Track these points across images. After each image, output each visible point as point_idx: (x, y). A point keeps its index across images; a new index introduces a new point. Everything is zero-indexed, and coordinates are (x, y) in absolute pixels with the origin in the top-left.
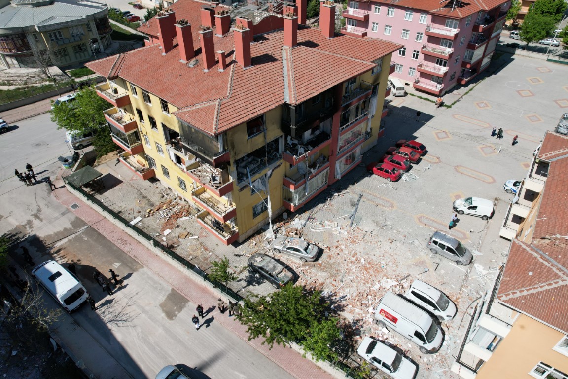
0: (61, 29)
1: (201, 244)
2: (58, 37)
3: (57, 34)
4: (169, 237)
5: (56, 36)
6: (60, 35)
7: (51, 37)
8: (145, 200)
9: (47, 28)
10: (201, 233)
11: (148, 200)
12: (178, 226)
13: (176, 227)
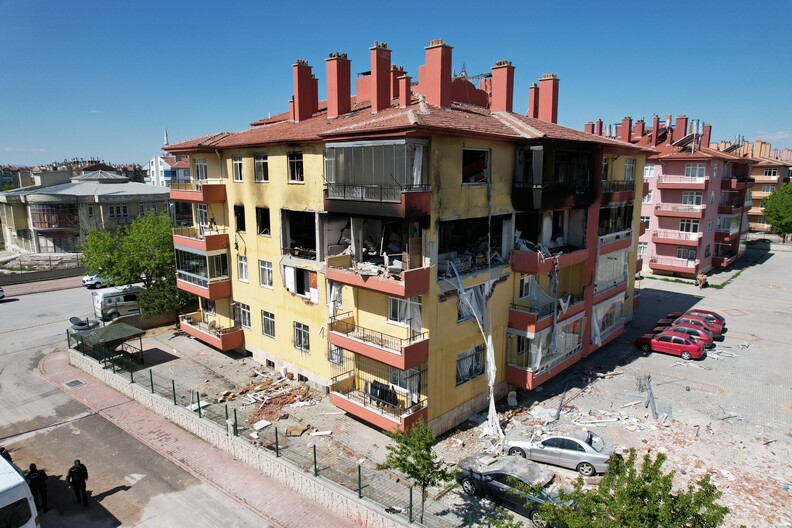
0: (129, 203)
1: (338, 444)
2: (122, 213)
3: (122, 210)
4: (264, 432)
5: (118, 212)
6: (125, 211)
7: (112, 212)
8: (218, 380)
9: (111, 199)
10: (337, 427)
11: (226, 381)
12: (286, 417)
13: (281, 418)
